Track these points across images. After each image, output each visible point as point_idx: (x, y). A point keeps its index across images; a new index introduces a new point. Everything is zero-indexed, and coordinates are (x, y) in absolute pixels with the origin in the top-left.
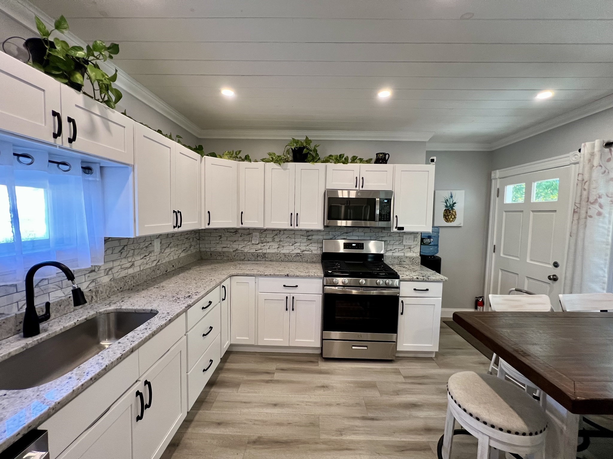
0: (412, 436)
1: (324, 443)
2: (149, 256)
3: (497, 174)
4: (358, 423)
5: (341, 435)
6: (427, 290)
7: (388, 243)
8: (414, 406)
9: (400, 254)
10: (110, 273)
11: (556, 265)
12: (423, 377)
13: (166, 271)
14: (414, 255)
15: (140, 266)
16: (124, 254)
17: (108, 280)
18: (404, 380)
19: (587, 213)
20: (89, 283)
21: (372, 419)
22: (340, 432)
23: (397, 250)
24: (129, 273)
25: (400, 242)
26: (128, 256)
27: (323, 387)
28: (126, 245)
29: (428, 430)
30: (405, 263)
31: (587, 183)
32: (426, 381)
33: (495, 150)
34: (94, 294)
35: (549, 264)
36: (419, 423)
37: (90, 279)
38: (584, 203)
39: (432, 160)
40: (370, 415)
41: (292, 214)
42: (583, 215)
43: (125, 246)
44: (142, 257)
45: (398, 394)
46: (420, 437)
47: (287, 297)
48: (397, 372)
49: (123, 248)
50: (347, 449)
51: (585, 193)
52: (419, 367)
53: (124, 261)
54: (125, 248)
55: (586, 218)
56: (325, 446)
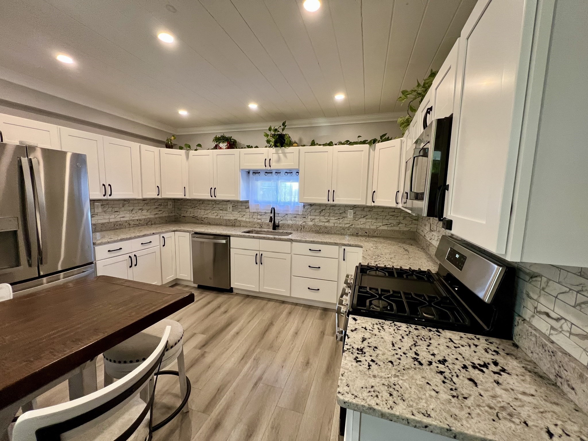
2: (342, 219)
4: (258, 373)
5: (254, 359)
10: (313, 221)
13: (357, 234)
15: (334, 223)
16: (322, 214)
17: (312, 224)
20: (303, 222)
21: (256, 384)
22: (257, 360)
24: (325, 225)
26: (325, 215)
28: (325, 210)
34: (302, 227)
37: (303, 220)
40: (261, 385)
43: (323, 210)
44: (336, 218)
46: (217, 413)
49: (322, 211)
50: (242, 359)
53: (322, 218)
54: (324, 211)
56: (251, 349)
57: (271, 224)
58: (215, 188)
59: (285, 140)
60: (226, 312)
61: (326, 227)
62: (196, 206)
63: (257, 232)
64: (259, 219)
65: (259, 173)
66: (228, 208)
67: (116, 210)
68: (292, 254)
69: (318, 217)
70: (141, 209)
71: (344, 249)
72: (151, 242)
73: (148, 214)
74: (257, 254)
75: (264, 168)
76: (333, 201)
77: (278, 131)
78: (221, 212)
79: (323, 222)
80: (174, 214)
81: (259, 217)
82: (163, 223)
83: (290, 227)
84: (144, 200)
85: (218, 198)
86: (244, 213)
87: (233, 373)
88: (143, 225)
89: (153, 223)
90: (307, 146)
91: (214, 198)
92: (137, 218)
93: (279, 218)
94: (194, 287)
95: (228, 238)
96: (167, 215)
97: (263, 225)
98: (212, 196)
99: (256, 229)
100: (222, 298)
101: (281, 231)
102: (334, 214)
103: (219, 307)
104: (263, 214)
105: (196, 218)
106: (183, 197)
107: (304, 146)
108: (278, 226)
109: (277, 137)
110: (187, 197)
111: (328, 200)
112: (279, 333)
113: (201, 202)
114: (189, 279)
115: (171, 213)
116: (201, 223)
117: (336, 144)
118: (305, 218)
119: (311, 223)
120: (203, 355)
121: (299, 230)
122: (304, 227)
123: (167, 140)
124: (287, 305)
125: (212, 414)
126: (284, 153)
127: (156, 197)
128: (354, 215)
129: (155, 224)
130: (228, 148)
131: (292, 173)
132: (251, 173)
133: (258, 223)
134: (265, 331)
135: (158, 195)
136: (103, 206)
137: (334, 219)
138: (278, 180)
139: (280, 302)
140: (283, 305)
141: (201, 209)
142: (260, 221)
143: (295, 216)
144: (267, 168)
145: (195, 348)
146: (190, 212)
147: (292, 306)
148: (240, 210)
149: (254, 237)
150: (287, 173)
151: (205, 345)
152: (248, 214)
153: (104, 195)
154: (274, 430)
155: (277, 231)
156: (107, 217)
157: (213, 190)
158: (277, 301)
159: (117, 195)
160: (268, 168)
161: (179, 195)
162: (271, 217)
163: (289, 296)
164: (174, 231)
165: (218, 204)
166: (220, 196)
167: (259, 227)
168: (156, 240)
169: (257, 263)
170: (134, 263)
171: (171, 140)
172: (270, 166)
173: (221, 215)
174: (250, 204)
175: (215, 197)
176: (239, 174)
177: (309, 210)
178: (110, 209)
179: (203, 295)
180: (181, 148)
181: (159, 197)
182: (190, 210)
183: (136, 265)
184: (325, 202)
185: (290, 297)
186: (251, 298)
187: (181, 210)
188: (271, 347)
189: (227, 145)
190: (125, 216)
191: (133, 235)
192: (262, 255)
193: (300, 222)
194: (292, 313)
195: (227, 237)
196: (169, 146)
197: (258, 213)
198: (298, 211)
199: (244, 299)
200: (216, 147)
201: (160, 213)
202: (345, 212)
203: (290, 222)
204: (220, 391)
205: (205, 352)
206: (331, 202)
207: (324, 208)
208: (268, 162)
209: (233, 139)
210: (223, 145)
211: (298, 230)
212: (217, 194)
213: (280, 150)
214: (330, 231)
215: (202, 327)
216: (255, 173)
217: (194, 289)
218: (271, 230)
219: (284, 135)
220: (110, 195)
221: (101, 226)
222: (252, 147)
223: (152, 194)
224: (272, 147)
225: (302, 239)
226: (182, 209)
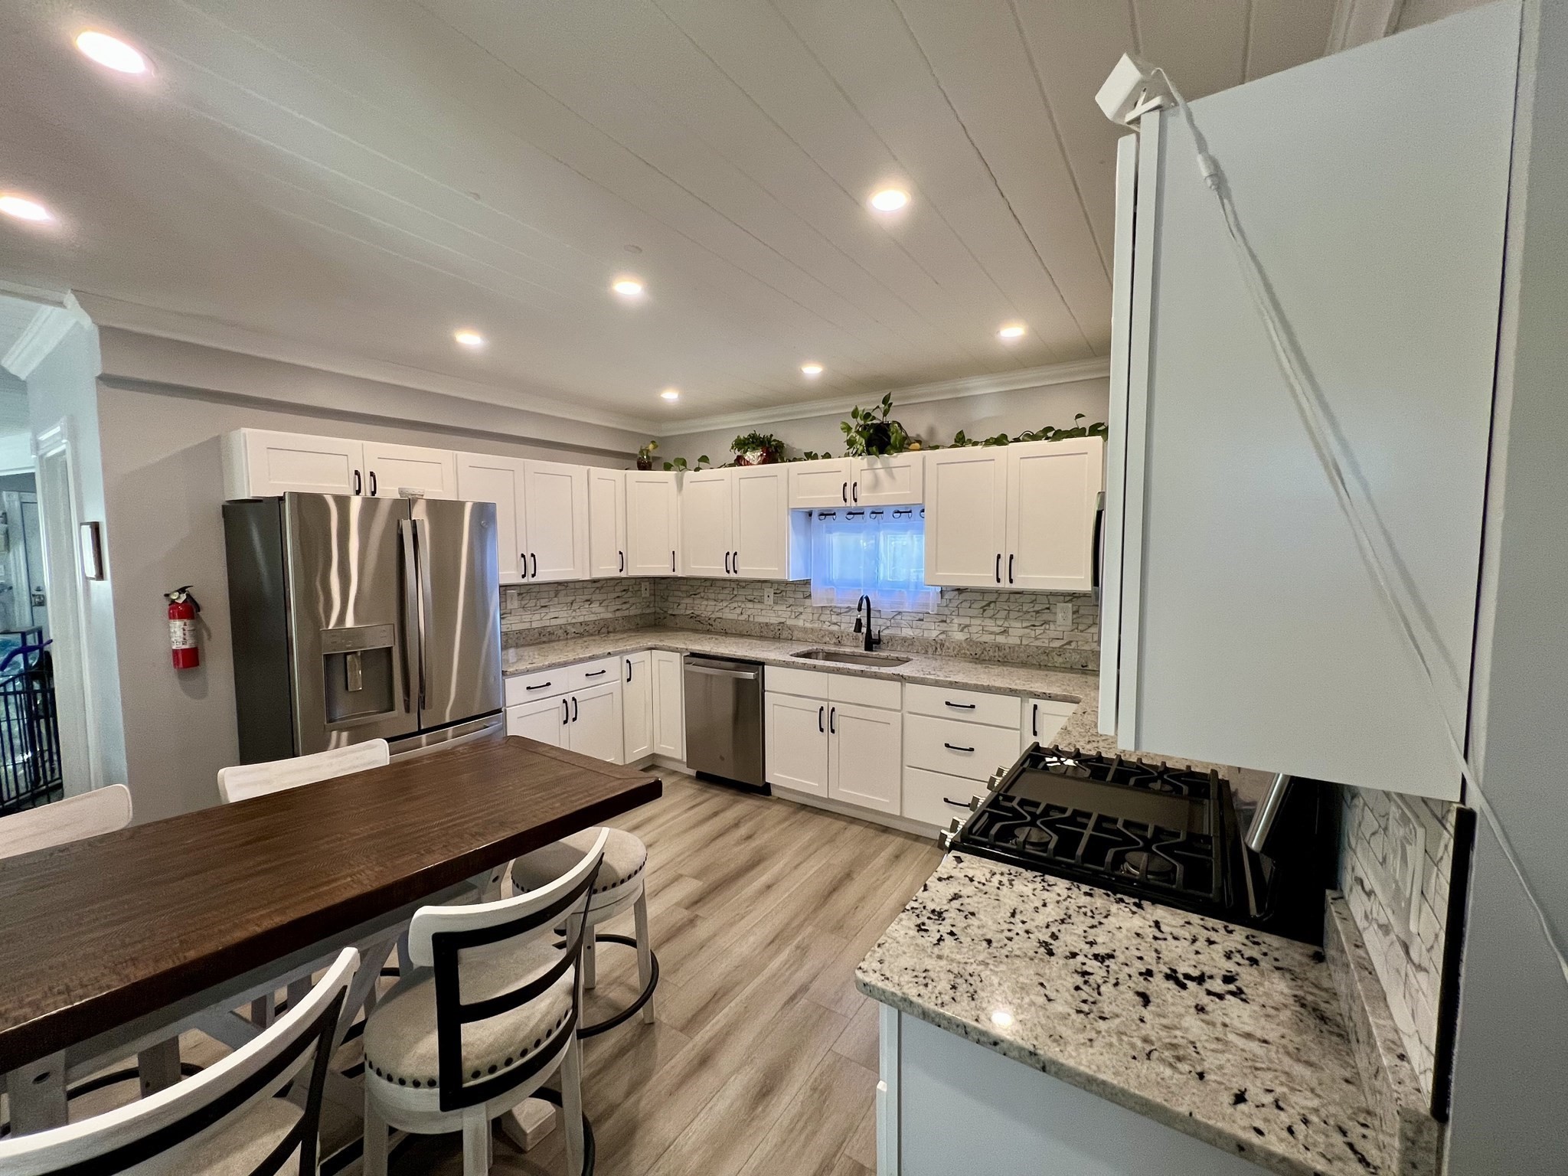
0: (718, 1027)
1: (801, 926)
2: (1043, 628)
4: (801, 976)
5: (798, 947)
10: (966, 630)
15: (1021, 637)
16: (989, 612)
17: (964, 638)
20: (939, 632)
21: (793, 998)
22: (803, 950)
24: (997, 640)
26: (995, 616)
28: (995, 602)
29: (704, 1060)
34: (938, 646)
36: (726, 1061)
37: (939, 628)
40: (803, 1002)
43: (991, 602)
44: (1025, 625)
46: (707, 1037)
49: (988, 605)
50: (772, 942)
53: (989, 623)
54: (992, 605)
56: (795, 924)
57: (862, 637)
58: (736, 554)
59: (889, 438)
60: (749, 837)
61: (999, 647)
62: (698, 591)
63: (829, 656)
64: (835, 624)
65: (834, 514)
66: (766, 596)
67: (543, 602)
68: (904, 711)
69: (978, 622)
70: (587, 601)
71: (1035, 707)
72: (603, 672)
73: (601, 609)
74: (822, 709)
75: (843, 504)
76: (1011, 581)
77: (874, 418)
78: (750, 605)
79: (992, 633)
80: (651, 610)
81: (834, 618)
82: (630, 630)
83: (906, 644)
84: (595, 581)
85: (740, 575)
86: (801, 609)
87: (749, 967)
88: (592, 635)
89: (611, 629)
90: (944, 447)
91: (732, 575)
92: (581, 619)
93: (880, 622)
94: (689, 777)
95: (761, 667)
96: (639, 612)
97: (844, 638)
98: (728, 572)
99: (826, 648)
100: (745, 805)
101: (884, 654)
102: (1021, 614)
103: (736, 825)
104: (843, 610)
105: (698, 619)
106: (672, 574)
107: (937, 447)
108: (878, 641)
109: (871, 431)
110: (679, 573)
111: (998, 580)
112: (862, 899)
113: (708, 584)
114: (679, 757)
115: (648, 606)
116: (708, 632)
117: (1017, 440)
118: (945, 621)
119: (960, 636)
120: (692, 922)
121: (930, 651)
122: (942, 645)
123: (641, 451)
124: (892, 838)
126: (888, 469)
127: (618, 574)
128: (1075, 616)
129: (615, 631)
130: (764, 462)
131: (910, 512)
132: (815, 516)
133: (831, 633)
134: (831, 889)
135: (621, 570)
136: (521, 597)
137: (1019, 625)
138: (878, 529)
139: (876, 829)
140: (884, 837)
141: (707, 600)
142: (835, 628)
143: (921, 616)
144: (848, 504)
145: (678, 904)
146: (685, 607)
147: (906, 841)
148: (791, 601)
149: (814, 668)
150: (898, 512)
151: (698, 901)
152: (809, 610)
153: (524, 576)
154: (816, 1096)
155: (874, 653)
156: (527, 617)
157: (731, 556)
158: (870, 824)
159: (545, 574)
160: (851, 503)
161: (663, 570)
162: (859, 621)
163: (898, 814)
164: (651, 649)
165: (744, 588)
166: (747, 570)
167: (835, 643)
168: (613, 666)
169: (822, 730)
170: (572, 715)
171: (648, 451)
172: (855, 500)
173: (749, 612)
174: (815, 589)
175: (736, 572)
176: (787, 520)
177: (955, 603)
178: (532, 603)
179: (707, 796)
180: (667, 467)
181: (623, 574)
182: (688, 601)
183: (574, 719)
184: (992, 584)
185: (901, 818)
186: (810, 812)
187: (667, 600)
188: (838, 927)
189: (761, 455)
190: (558, 615)
191: (571, 657)
192: (833, 710)
193: (933, 633)
194: (902, 857)
195: (758, 665)
196: (644, 466)
197: (831, 609)
198: (927, 605)
199: (795, 813)
200: (739, 461)
201: (625, 607)
202: (1048, 609)
203: (907, 632)
204: (717, 997)
205: (697, 916)
206: (1005, 584)
207: (993, 597)
208: (850, 490)
209: (775, 440)
210: (752, 456)
211: (926, 652)
212: (740, 567)
213: (880, 462)
214: (1009, 657)
215: (697, 863)
216: (826, 515)
217: (688, 780)
218: (861, 650)
219: (888, 425)
220: (533, 576)
221: (516, 636)
222: (815, 457)
223: (608, 569)
224: (860, 455)
225: (928, 677)
226: (670, 599)
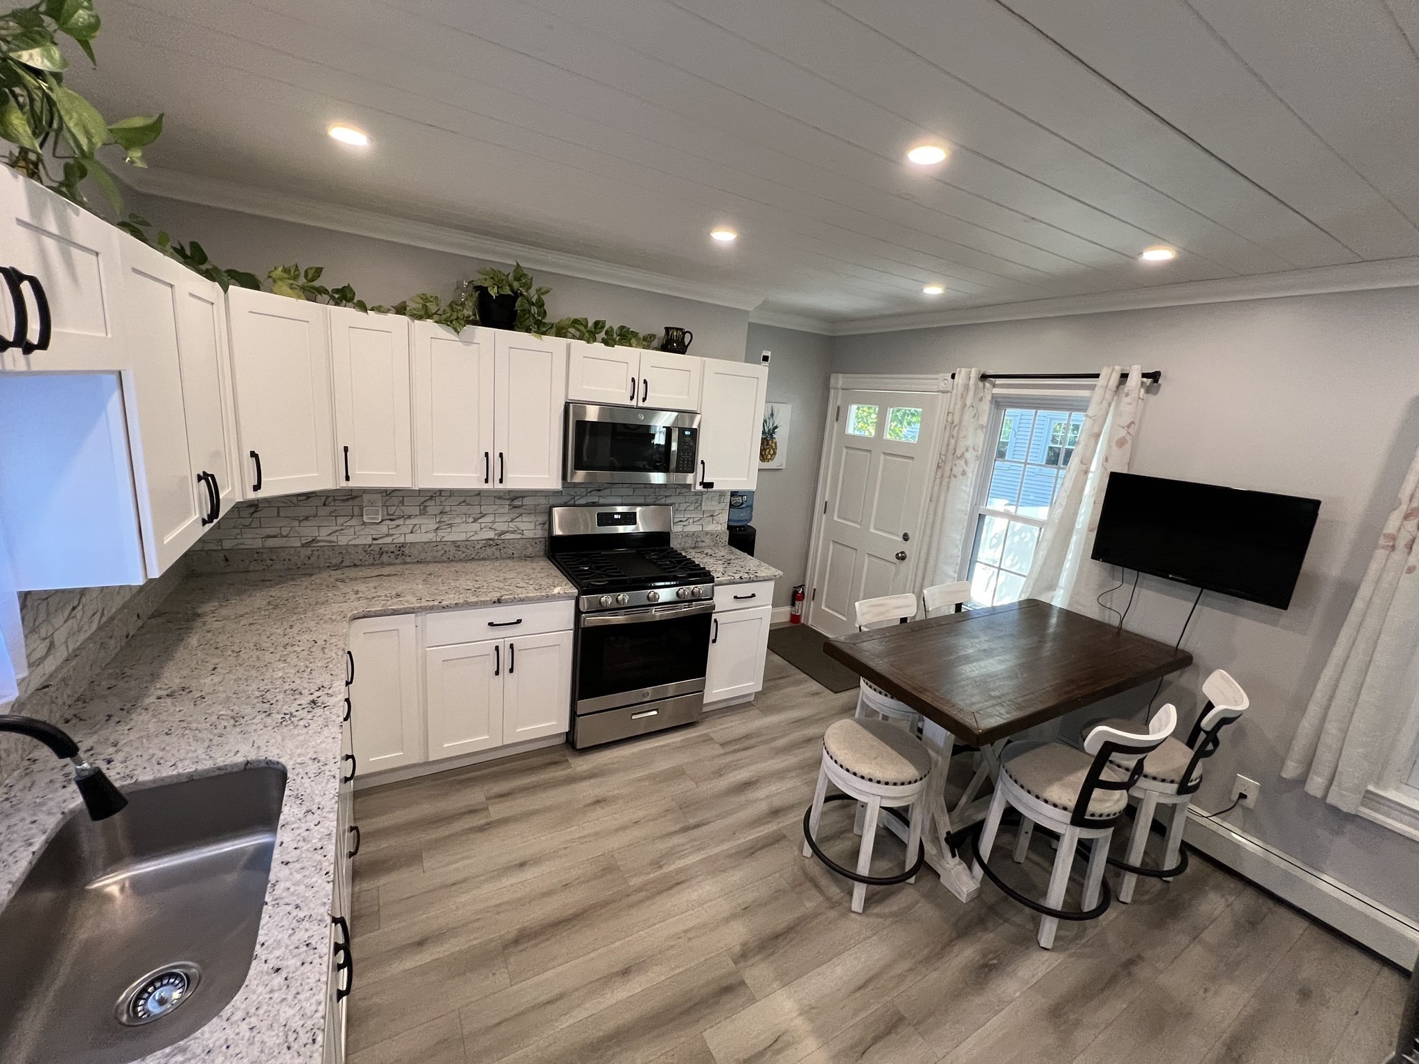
0: (758, 829)
1: (640, 889)
3: (839, 380)
4: (677, 840)
5: (661, 867)
6: (753, 595)
7: (677, 507)
8: (747, 785)
9: (695, 528)
11: (906, 537)
12: (747, 737)
13: (127, 637)
14: (719, 528)
15: (66, 642)
18: (722, 751)
19: (951, 470)
21: (697, 826)
22: (657, 864)
23: (691, 521)
25: (697, 505)
27: (598, 802)
29: (775, 813)
30: (703, 544)
31: (956, 428)
32: (753, 741)
33: (840, 337)
35: (898, 536)
36: (763, 807)
38: (950, 456)
39: (766, 359)
40: (692, 821)
41: (487, 454)
42: (947, 473)
45: (721, 775)
47: (497, 648)
48: (708, 740)
50: (678, 884)
51: (953, 442)
52: (737, 723)
53: (32, 642)
55: (950, 477)
56: (643, 894)
87: (714, 867)
125: (775, 828)
204: (752, 851)
